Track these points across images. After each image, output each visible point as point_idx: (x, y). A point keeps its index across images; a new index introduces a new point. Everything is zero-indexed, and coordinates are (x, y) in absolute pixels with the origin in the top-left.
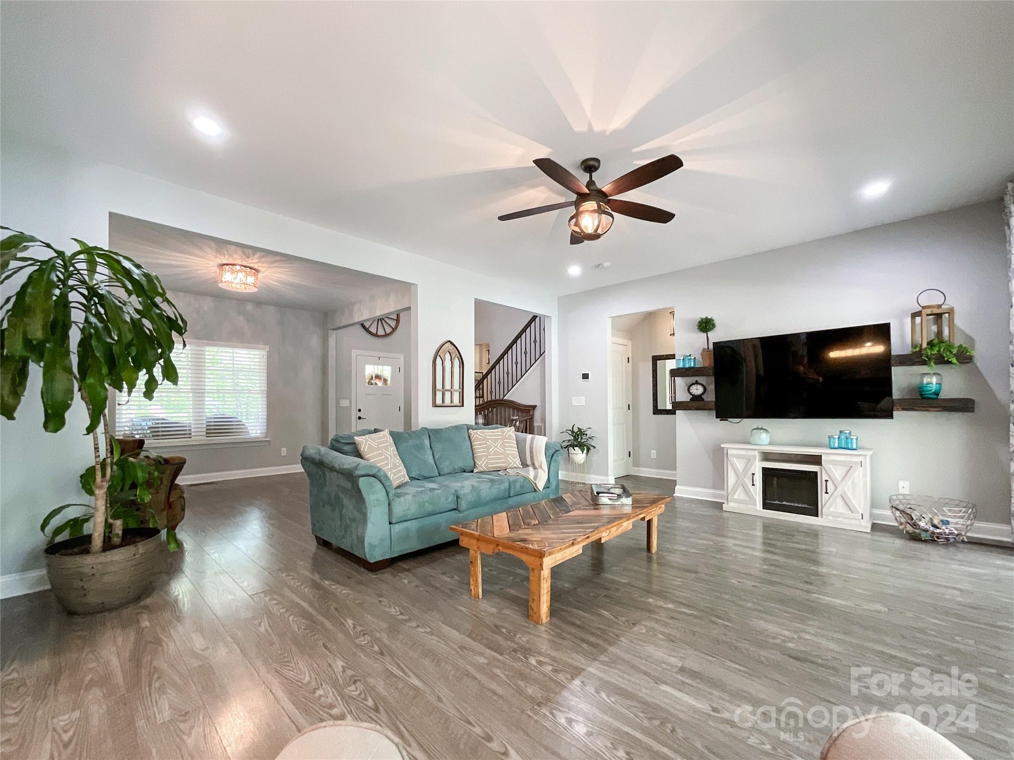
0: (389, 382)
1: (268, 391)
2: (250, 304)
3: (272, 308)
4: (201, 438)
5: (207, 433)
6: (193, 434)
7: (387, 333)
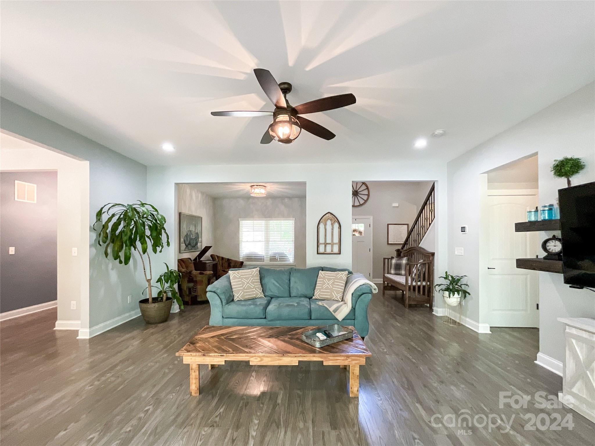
0: (363, 234)
1: (295, 241)
2: (287, 199)
3: (296, 199)
4: (267, 262)
5: (270, 260)
6: (265, 260)
7: (361, 204)
